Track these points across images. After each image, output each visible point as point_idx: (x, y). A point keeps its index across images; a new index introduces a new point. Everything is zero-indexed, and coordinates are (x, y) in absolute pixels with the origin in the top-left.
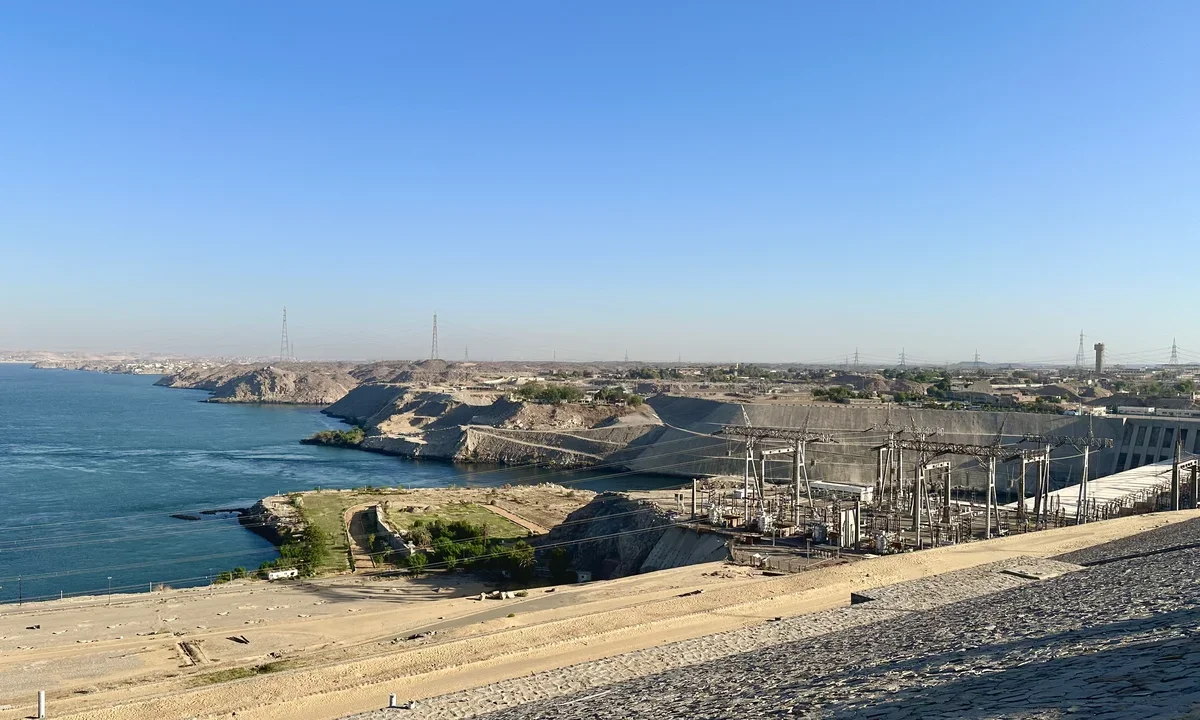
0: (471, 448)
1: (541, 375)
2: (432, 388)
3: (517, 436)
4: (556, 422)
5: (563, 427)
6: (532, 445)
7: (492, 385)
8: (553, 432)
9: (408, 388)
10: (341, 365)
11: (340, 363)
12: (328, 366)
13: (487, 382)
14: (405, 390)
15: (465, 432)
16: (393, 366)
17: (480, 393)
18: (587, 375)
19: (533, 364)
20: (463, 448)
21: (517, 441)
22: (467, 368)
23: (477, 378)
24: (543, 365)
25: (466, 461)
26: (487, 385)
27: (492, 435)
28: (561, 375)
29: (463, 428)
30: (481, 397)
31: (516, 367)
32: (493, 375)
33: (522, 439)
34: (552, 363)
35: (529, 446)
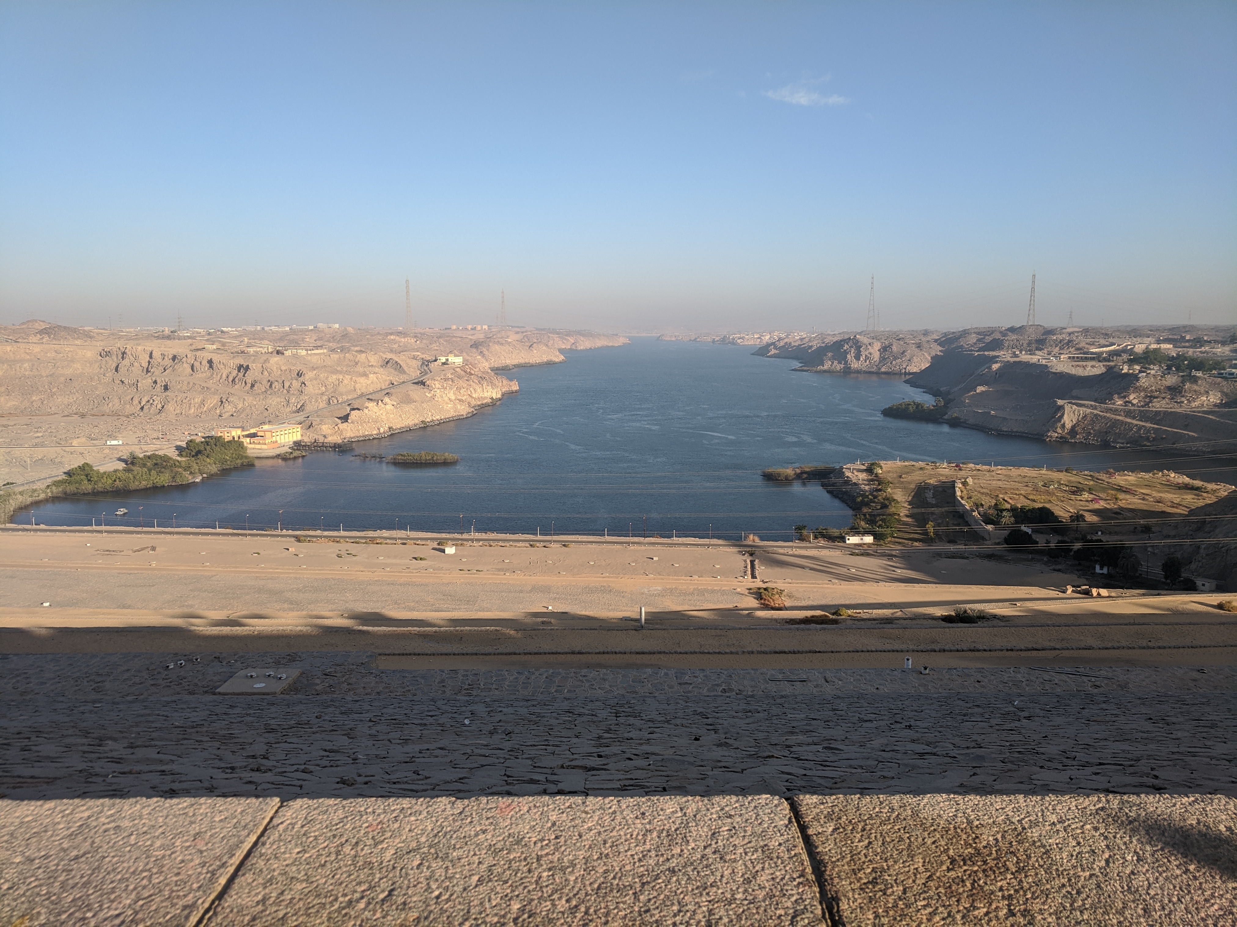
0: (1068, 425)
1: (1167, 341)
2: (1024, 357)
3: (1128, 414)
4: (1183, 399)
5: (1193, 405)
6: (1148, 425)
7: (1100, 354)
8: (1179, 410)
9: (998, 357)
10: (926, 333)
11: (926, 330)
12: (913, 334)
13: (1094, 350)
14: (993, 359)
15: (1061, 408)
16: (982, 333)
17: (1084, 363)
19: (1158, 329)
20: (1059, 425)
21: (1129, 420)
22: (1070, 334)
23: (1082, 345)
24: (1172, 330)
25: (1062, 441)
26: (1092, 353)
27: (1095, 412)
28: (1196, 342)
29: (1060, 402)
30: (1084, 368)
31: (1135, 333)
32: (1102, 342)
33: (1134, 418)
34: (1184, 327)
35: (1143, 426)
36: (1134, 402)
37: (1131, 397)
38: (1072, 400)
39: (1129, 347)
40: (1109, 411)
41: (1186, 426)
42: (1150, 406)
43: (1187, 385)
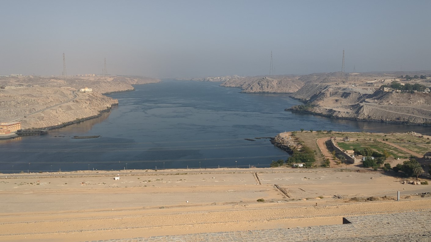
1: (397, 78)
3: (390, 108)
4: (411, 102)
5: (415, 104)
6: (399, 113)
7: (372, 83)
9: (329, 86)
13: (368, 82)
18: (422, 77)
19: (392, 73)
20: (362, 114)
22: (355, 75)
24: (397, 73)
27: (377, 108)
28: (408, 78)
30: (367, 89)
31: (382, 74)
32: (371, 78)
33: (392, 110)
36: (392, 103)
37: (390, 101)
38: (366, 103)
39: (382, 81)
40: (382, 107)
41: (413, 113)
42: (398, 105)
43: (412, 96)
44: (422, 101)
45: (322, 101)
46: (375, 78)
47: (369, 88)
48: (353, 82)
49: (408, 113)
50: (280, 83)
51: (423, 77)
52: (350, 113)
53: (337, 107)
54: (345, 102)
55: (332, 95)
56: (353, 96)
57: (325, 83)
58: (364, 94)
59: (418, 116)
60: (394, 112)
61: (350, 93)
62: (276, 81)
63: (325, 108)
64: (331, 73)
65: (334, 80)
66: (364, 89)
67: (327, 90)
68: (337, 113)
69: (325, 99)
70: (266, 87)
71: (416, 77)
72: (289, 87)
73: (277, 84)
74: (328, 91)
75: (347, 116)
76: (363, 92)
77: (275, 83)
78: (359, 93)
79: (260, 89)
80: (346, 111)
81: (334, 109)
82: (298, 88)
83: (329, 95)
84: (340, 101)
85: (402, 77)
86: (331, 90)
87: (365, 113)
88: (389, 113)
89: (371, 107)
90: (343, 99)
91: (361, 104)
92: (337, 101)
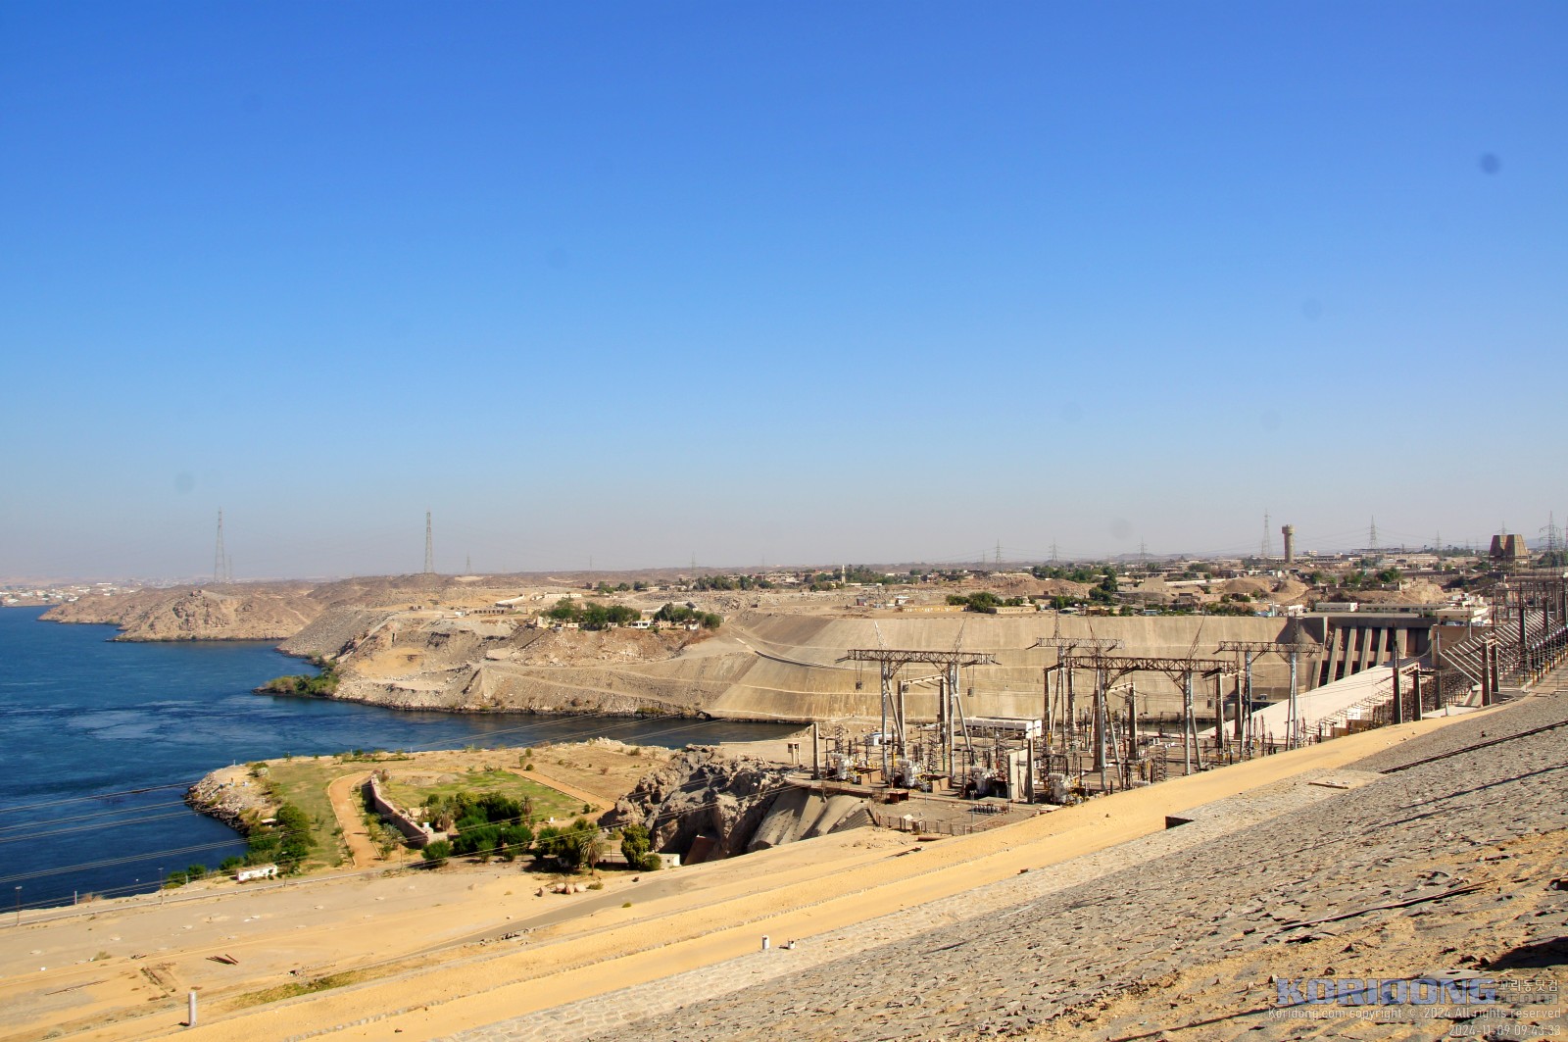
0: (488, 694)
1: (576, 589)
2: (426, 613)
3: (551, 675)
4: (603, 654)
5: (613, 660)
6: (574, 687)
7: (510, 606)
8: (602, 668)
13: (501, 602)
14: (389, 617)
15: (478, 673)
17: (494, 618)
18: (638, 588)
19: (564, 575)
20: (477, 694)
21: (552, 683)
22: (471, 584)
23: (486, 597)
24: (577, 576)
25: (482, 713)
26: (502, 606)
27: (516, 675)
28: (602, 589)
30: (495, 623)
31: (539, 579)
32: (508, 592)
33: (556, 679)
34: (588, 573)
35: (567, 689)
36: (555, 660)
37: (552, 655)
38: (488, 662)
39: (538, 598)
40: (529, 674)
41: (610, 685)
42: (573, 665)
43: (605, 638)
44: (630, 650)
45: (367, 661)
46: (520, 590)
47: (501, 618)
48: (459, 603)
49: (596, 685)
50: (246, 607)
51: (642, 586)
52: (444, 695)
53: (411, 678)
54: (434, 660)
55: (398, 641)
56: (455, 644)
57: (381, 606)
58: (487, 635)
59: (621, 694)
60: (560, 685)
61: (448, 636)
62: (235, 602)
63: (376, 681)
64: (403, 576)
65: (407, 596)
66: (488, 622)
67: (385, 627)
68: (407, 694)
69: (378, 656)
70: (201, 622)
71: (623, 587)
72: (275, 620)
73: (236, 610)
74: (388, 630)
75: (436, 703)
76: (483, 631)
77: (230, 607)
78: (474, 634)
79: (181, 628)
80: (433, 686)
81: (399, 684)
82: (303, 623)
83: (388, 642)
84: (418, 660)
85: (589, 587)
86: (395, 626)
87: (485, 691)
88: (548, 688)
89: (500, 676)
90: (428, 653)
91: (475, 667)
92: (411, 658)
